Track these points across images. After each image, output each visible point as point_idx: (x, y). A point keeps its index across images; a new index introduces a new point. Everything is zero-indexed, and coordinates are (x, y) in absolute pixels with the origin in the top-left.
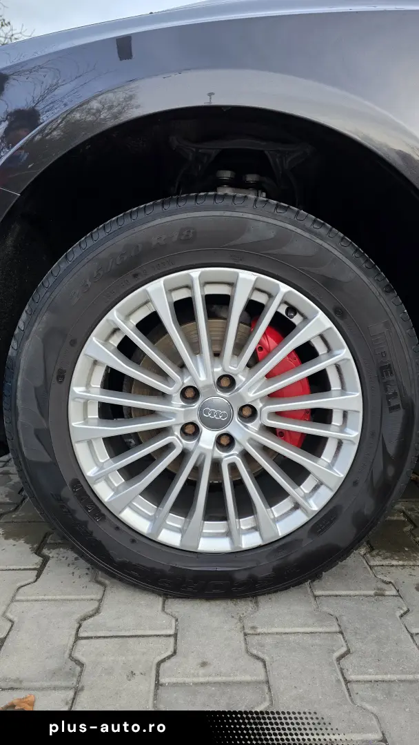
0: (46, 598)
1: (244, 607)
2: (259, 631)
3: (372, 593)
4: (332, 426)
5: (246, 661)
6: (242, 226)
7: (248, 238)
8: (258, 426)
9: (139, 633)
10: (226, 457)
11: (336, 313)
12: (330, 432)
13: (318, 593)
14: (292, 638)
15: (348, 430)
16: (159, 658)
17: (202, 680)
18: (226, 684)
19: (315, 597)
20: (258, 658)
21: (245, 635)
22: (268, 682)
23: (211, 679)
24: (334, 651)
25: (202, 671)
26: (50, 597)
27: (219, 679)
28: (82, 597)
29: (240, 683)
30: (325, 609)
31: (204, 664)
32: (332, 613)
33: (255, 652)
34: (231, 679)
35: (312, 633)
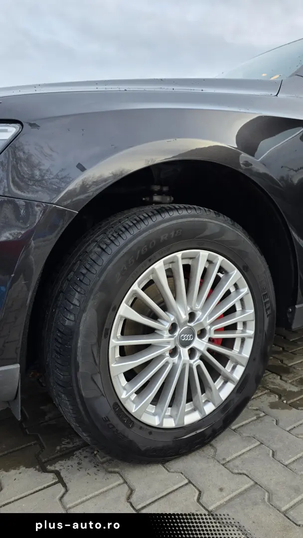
0: (88, 497)
1: (208, 451)
2: (227, 460)
3: (255, 418)
4: (237, 331)
5: (239, 478)
6: (204, 226)
7: (207, 233)
8: (208, 339)
9: (169, 490)
10: (194, 362)
11: (244, 269)
12: (236, 335)
13: (233, 428)
14: (246, 456)
15: (248, 331)
16: (196, 498)
17: (228, 498)
18: (241, 494)
19: (234, 430)
20: (241, 474)
21: (223, 465)
22: (256, 483)
23: (232, 495)
24: (269, 454)
25: (224, 494)
26: (91, 495)
27: (235, 494)
28: (111, 486)
29: (246, 490)
30: (244, 435)
31: (221, 490)
32: (249, 435)
33: (236, 471)
34: (240, 490)
35: (250, 450)
